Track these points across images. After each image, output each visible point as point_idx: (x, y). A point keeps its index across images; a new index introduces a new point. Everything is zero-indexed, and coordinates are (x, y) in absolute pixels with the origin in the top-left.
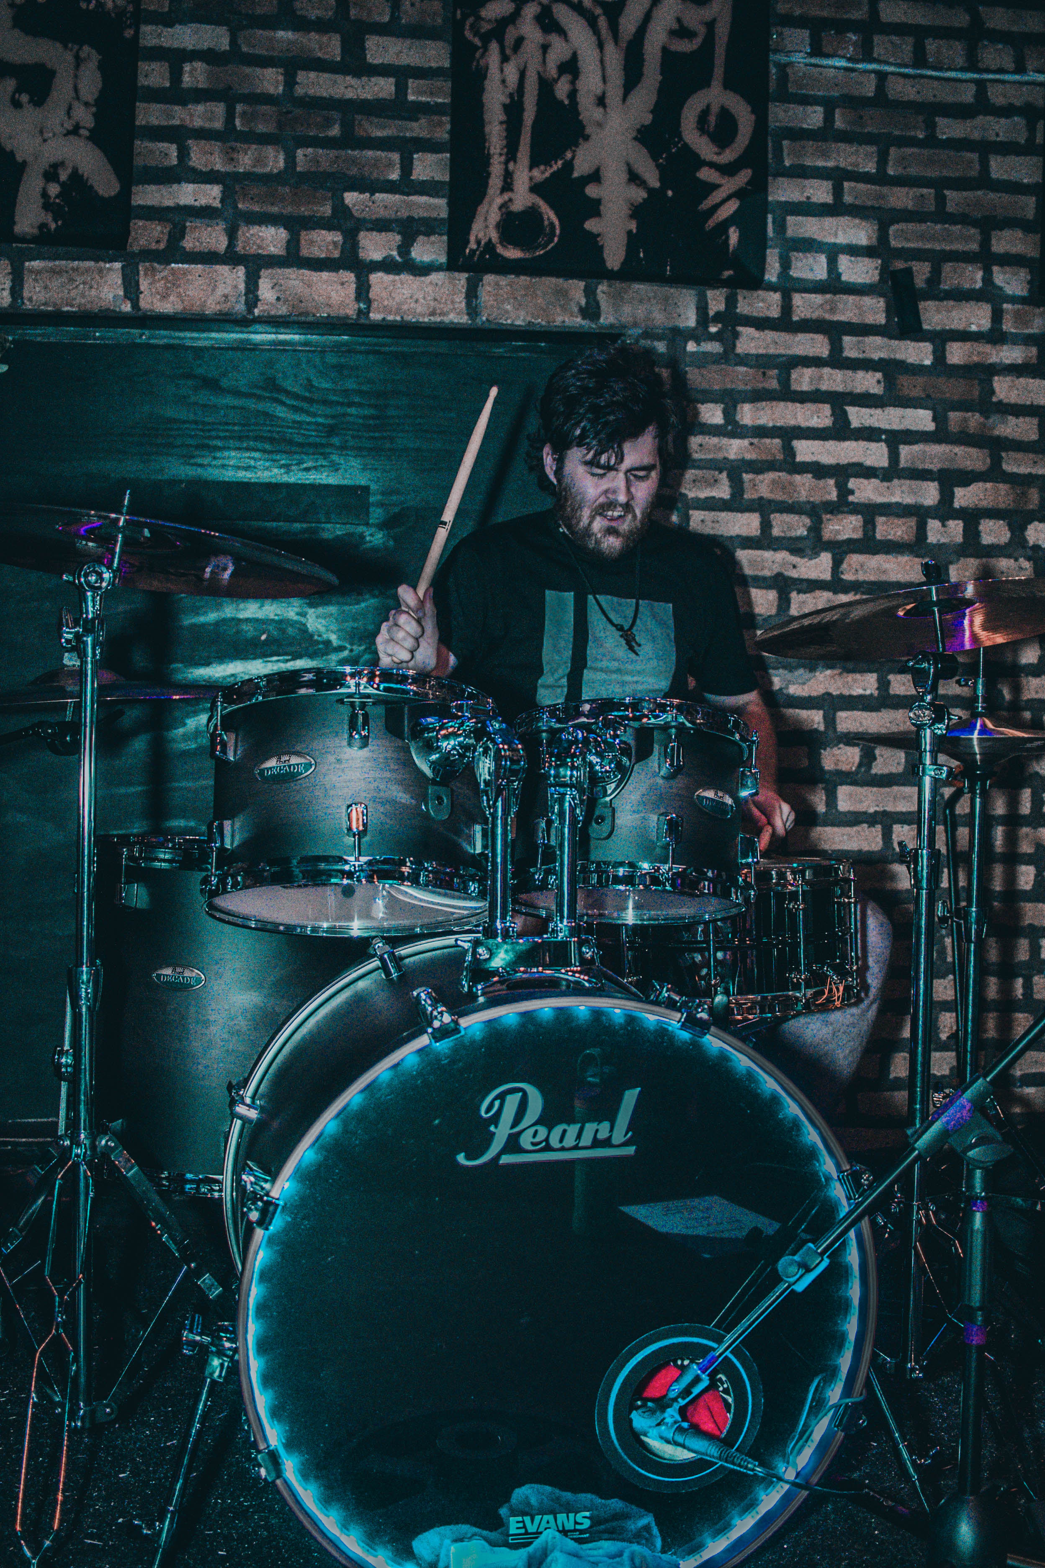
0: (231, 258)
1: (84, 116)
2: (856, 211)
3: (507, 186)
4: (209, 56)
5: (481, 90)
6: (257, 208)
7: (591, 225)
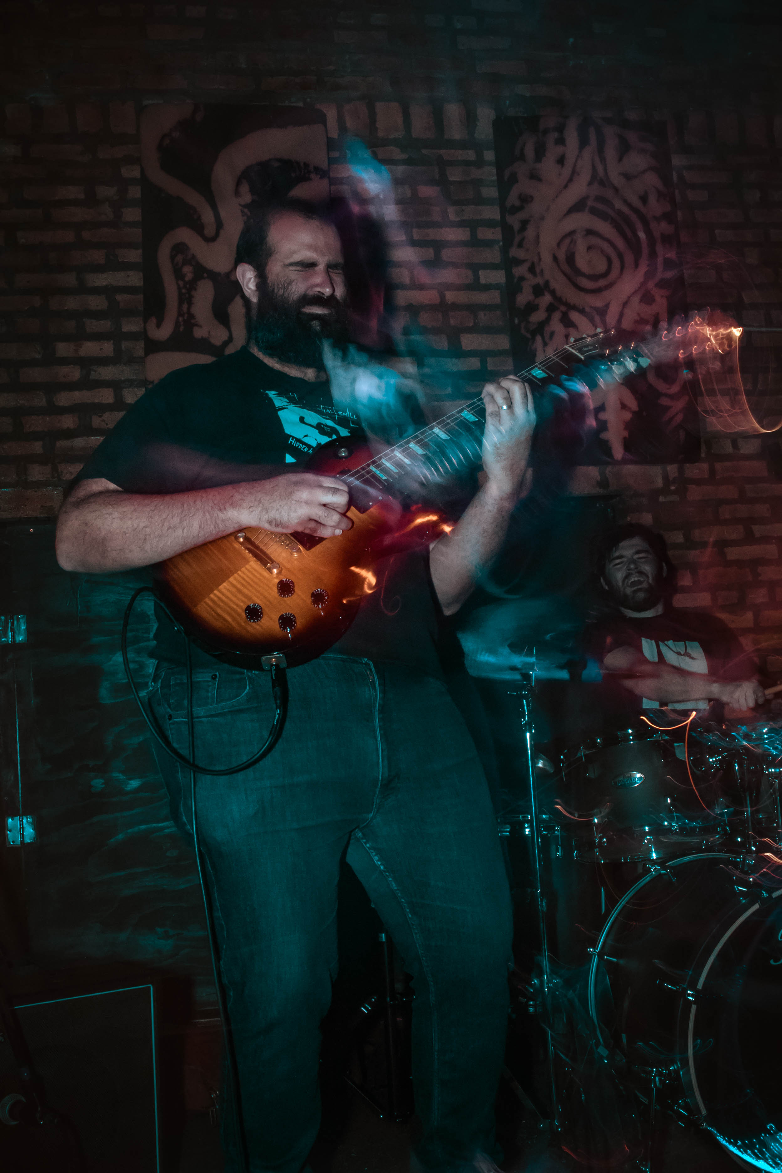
7: (603, 435)
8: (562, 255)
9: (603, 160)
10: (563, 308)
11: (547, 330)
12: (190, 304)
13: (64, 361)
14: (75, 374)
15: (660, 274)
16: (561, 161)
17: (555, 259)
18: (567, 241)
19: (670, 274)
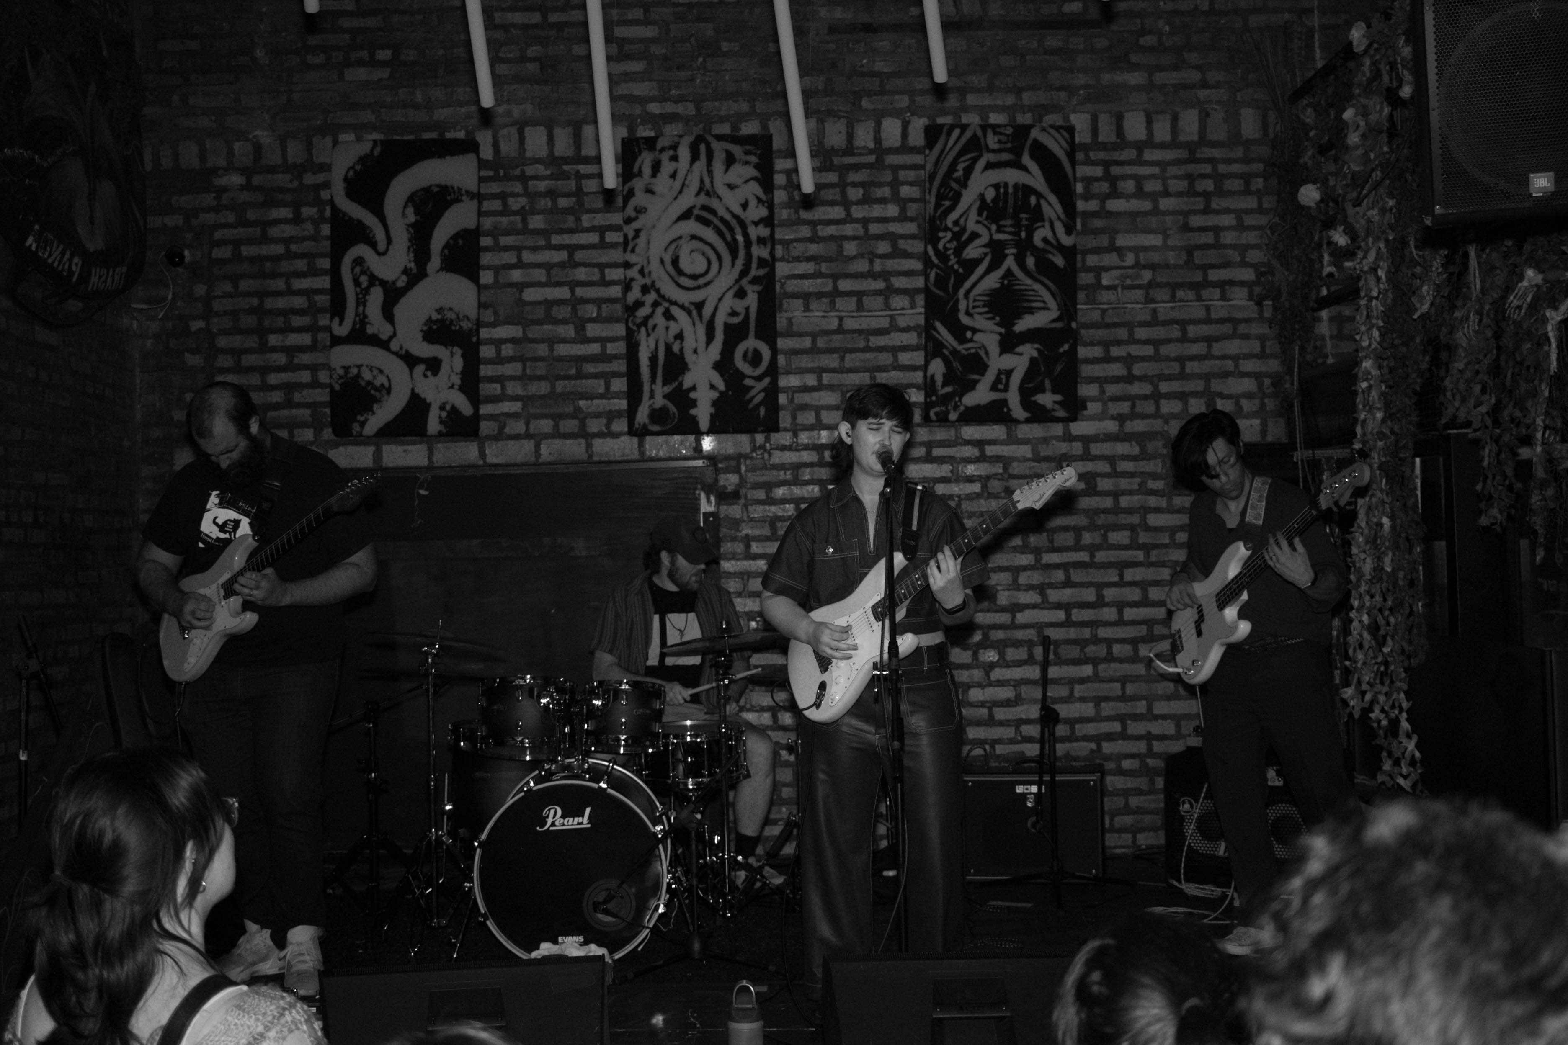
0: (528, 436)
1: (457, 380)
2: (830, 387)
3: (652, 397)
4: (513, 341)
5: (637, 351)
6: (538, 411)
7: (693, 412)
8: (668, 259)
9: (710, 173)
10: (666, 304)
11: (651, 323)
12: (365, 306)
13: (274, 350)
14: (281, 359)
15: (754, 272)
16: (673, 176)
17: (662, 261)
18: (673, 246)
19: (762, 272)
